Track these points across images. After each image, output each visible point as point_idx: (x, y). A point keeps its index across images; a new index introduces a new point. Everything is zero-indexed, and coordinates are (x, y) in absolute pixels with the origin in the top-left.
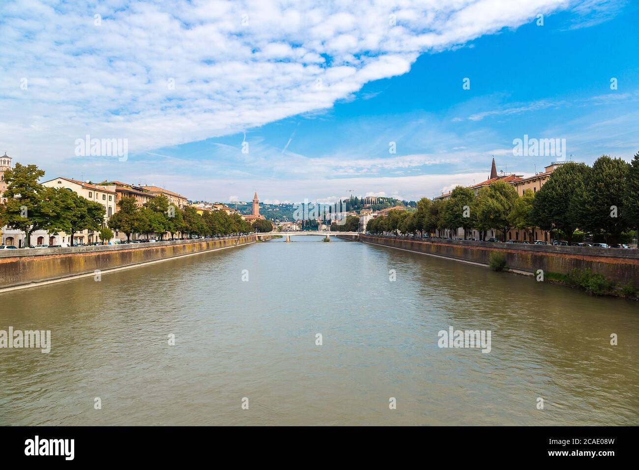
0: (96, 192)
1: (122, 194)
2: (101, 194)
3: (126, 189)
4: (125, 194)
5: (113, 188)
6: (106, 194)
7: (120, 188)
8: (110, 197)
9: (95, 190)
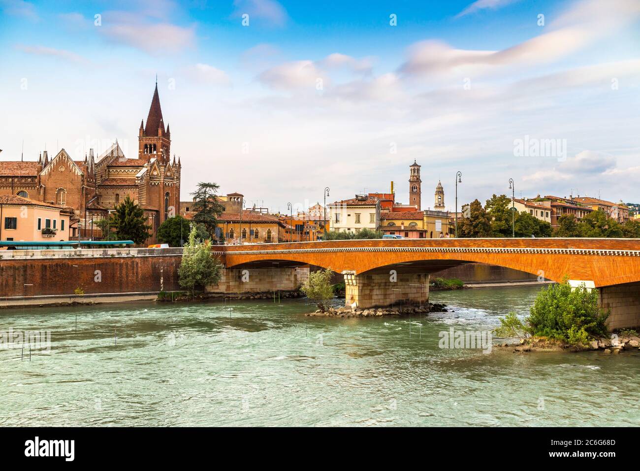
0: (536, 210)
1: (557, 209)
2: (539, 211)
3: (560, 204)
4: (559, 209)
5: (548, 204)
6: (543, 211)
7: (555, 204)
8: (547, 213)
9: (535, 208)
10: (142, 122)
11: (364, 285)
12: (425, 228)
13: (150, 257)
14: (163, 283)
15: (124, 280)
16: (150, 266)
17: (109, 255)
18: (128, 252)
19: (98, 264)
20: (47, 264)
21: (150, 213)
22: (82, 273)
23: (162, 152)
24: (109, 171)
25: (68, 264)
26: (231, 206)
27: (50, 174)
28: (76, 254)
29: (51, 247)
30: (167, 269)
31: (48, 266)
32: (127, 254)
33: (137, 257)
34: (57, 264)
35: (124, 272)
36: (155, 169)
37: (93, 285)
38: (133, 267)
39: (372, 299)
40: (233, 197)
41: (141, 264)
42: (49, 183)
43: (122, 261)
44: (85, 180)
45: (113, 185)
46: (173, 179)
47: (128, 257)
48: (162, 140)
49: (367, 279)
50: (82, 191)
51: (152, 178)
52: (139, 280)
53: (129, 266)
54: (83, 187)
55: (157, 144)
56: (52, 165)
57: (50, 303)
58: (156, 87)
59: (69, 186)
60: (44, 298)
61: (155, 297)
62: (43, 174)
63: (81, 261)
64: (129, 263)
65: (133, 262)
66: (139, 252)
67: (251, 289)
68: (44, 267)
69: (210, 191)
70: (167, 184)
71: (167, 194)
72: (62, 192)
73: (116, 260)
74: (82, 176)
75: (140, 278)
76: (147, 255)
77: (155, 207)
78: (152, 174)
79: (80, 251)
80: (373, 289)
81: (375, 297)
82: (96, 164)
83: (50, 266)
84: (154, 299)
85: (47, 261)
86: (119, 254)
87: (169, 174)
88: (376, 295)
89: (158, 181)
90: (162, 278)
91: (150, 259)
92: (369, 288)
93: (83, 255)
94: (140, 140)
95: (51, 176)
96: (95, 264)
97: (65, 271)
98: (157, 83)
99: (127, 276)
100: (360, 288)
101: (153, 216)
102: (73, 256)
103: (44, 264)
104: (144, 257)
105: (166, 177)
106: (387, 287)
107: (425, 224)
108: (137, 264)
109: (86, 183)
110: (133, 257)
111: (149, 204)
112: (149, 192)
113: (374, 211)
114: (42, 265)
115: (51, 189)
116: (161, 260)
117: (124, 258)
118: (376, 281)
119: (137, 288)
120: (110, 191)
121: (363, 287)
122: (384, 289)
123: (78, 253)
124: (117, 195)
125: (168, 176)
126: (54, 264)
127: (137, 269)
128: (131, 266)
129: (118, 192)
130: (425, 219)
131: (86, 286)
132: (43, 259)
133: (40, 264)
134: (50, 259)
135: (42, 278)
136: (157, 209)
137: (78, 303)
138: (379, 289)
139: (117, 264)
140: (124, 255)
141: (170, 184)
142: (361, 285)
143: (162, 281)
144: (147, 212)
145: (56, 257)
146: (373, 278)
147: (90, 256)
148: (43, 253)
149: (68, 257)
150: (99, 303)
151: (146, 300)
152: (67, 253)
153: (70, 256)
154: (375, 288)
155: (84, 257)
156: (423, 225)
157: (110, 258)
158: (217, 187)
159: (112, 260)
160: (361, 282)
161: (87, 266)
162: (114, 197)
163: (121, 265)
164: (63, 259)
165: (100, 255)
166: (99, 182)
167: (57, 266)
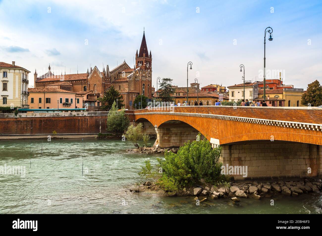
10: (137, 51)
11: (164, 134)
12: (284, 99)
13: (94, 116)
14: (101, 129)
15: (80, 127)
16: (94, 120)
17: (73, 115)
18: (83, 114)
19: (67, 120)
20: (42, 119)
21: (133, 94)
22: (59, 124)
23: (145, 64)
24: (119, 75)
25: (52, 119)
26: (191, 89)
27: (91, 78)
28: (56, 115)
29: (49, 112)
30: (103, 122)
31: (42, 120)
32: (82, 115)
33: (87, 116)
34: (47, 119)
35: (80, 123)
36: (137, 73)
37: (64, 129)
38: (85, 121)
39: (170, 142)
40: (193, 85)
41: (89, 120)
42: (91, 82)
43: (80, 118)
44: (104, 80)
45: (118, 82)
46: (146, 77)
47: (82, 116)
48: (145, 58)
49: (166, 130)
50: (103, 85)
51: (136, 77)
52: (88, 128)
53: (83, 120)
54: (103, 83)
55: (143, 61)
56: (92, 74)
57: (43, 137)
58: (144, 33)
59: (98, 83)
60: (40, 135)
61: (96, 136)
62: (89, 78)
63: (59, 118)
64: (83, 119)
65: (85, 118)
66: (89, 114)
67: (151, 133)
68: (41, 121)
69: (168, 82)
70: (143, 80)
71: (144, 85)
72: (96, 86)
73: (76, 118)
74: (103, 78)
75: (88, 126)
76: (93, 115)
77: (137, 91)
78: (136, 76)
79: (58, 113)
80: (171, 137)
81: (172, 141)
82: (110, 72)
83: (44, 121)
84: (96, 137)
85: (42, 118)
86: (78, 114)
87: (144, 75)
88: (174, 140)
89: (139, 78)
90: (101, 127)
91: (94, 117)
92: (168, 135)
93: (60, 115)
94: (136, 60)
95: (92, 79)
96: (66, 120)
97: (50, 123)
98: (144, 31)
99: (82, 125)
100: (161, 136)
101: (135, 96)
102: (55, 116)
103: (41, 119)
104: (91, 116)
105: (142, 76)
106: (182, 135)
107: (284, 96)
108: (87, 119)
109: (104, 81)
110: (85, 116)
111: (135, 90)
112: (135, 84)
113: (252, 89)
114: (40, 120)
115: (92, 85)
116: (100, 118)
117: (80, 116)
118: (173, 132)
119: (87, 131)
120: (117, 84)
121: (163, 135)
122: (180, 136)
123: (57, 114)
124: (120, 86)
125: (144, 76)
126: (46, 119)
127: (87, 122)
128: (84, 120)
129: (120, 84)
130: (284, 93)
131: (61, 130)
132: (40, 117)
133: (39, 119)
134: (44, 117)
135: (40, 126)
136: (139, 92)
137: (56, 138)
138: (176, 136)
139: (77, 119)
140: (81, 115)
141: (145, 80)
142: (161, 134)
143: (100, 128)
144: (132, 93)
145: (47, 116)
146: (171, 129)
147: (63, 116)
148: (40, 114)
149: (52, 116)
150: (66, 138)
151: (91, 137)
152: (52, 114)
153: (53, 116)
154: (172, 136)
155: (60, 116)
156: (283, 97)
157: (73, 116)
158: (172, 80)
159: (74, 118)
160: (162, 132)
161: (61, 120)
162: (119, 87)
163: (79, 120)
164: (50, 117)
165: (68, 115)
166: (113, 80)
167: (47, 120)
